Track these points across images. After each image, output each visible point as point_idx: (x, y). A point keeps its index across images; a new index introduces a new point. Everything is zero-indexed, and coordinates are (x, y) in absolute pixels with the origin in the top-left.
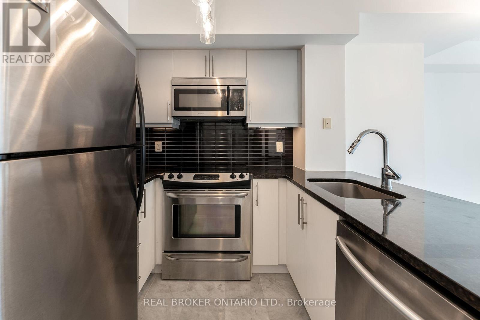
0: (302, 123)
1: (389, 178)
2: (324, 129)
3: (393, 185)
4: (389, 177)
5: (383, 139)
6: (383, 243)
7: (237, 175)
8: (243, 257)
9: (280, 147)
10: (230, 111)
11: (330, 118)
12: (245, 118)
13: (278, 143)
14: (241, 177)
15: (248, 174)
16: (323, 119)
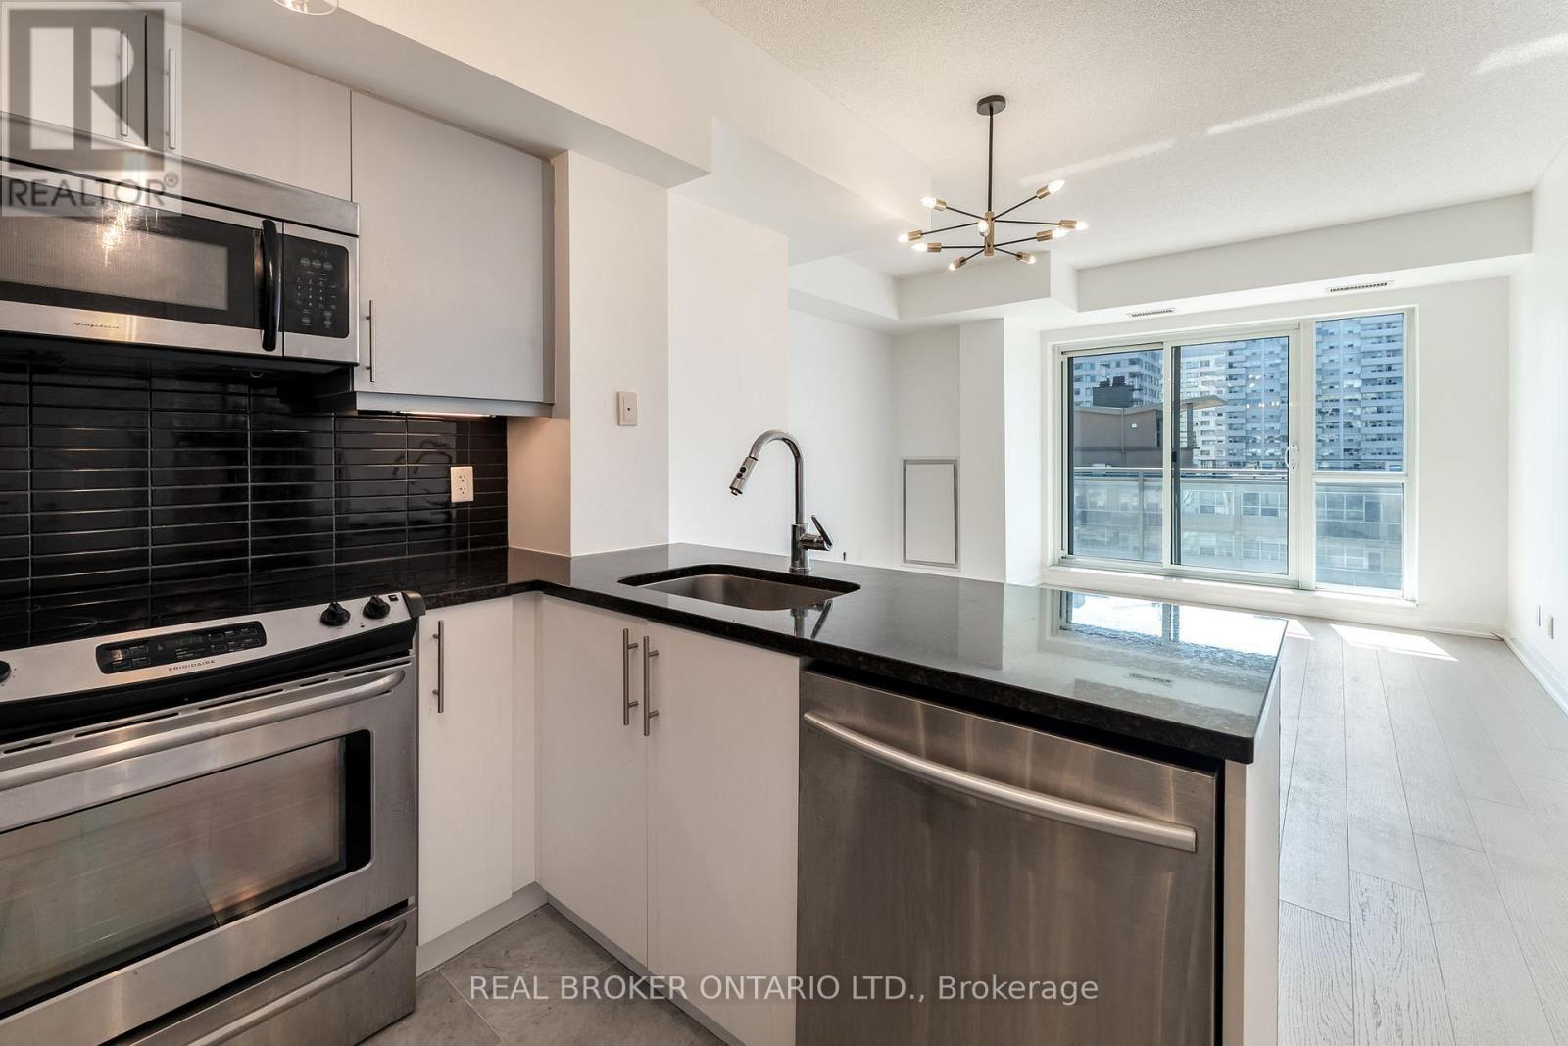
0: (552, 404)
1: (806, 548)
2: (619, 424)
3: (817, 563)
4: (810, 544)
5: (796, 457)
6: (948, 687)
7: (354, 606)
8: (385, 933)
9: (462, 485)
10: (279, 335)
11: (635, 394)
12: (345, 370)
13: (455, 471)
14: (376, 611)
15: (399, 595)
16: (618, 395)
